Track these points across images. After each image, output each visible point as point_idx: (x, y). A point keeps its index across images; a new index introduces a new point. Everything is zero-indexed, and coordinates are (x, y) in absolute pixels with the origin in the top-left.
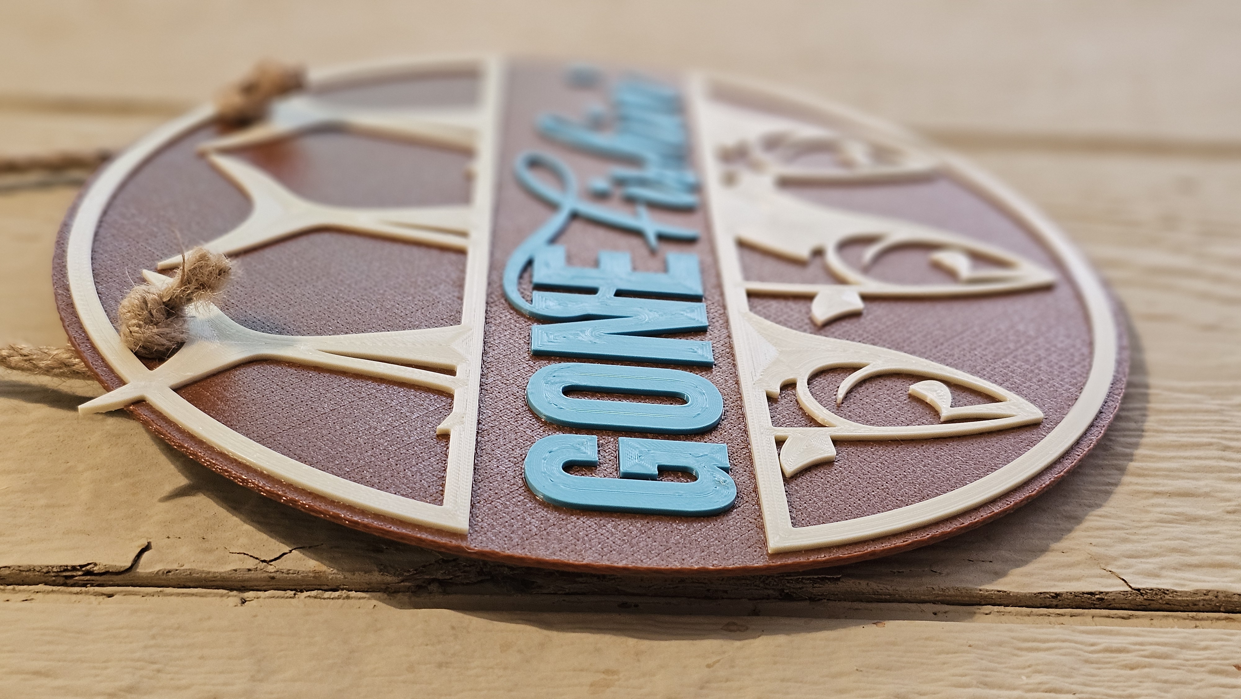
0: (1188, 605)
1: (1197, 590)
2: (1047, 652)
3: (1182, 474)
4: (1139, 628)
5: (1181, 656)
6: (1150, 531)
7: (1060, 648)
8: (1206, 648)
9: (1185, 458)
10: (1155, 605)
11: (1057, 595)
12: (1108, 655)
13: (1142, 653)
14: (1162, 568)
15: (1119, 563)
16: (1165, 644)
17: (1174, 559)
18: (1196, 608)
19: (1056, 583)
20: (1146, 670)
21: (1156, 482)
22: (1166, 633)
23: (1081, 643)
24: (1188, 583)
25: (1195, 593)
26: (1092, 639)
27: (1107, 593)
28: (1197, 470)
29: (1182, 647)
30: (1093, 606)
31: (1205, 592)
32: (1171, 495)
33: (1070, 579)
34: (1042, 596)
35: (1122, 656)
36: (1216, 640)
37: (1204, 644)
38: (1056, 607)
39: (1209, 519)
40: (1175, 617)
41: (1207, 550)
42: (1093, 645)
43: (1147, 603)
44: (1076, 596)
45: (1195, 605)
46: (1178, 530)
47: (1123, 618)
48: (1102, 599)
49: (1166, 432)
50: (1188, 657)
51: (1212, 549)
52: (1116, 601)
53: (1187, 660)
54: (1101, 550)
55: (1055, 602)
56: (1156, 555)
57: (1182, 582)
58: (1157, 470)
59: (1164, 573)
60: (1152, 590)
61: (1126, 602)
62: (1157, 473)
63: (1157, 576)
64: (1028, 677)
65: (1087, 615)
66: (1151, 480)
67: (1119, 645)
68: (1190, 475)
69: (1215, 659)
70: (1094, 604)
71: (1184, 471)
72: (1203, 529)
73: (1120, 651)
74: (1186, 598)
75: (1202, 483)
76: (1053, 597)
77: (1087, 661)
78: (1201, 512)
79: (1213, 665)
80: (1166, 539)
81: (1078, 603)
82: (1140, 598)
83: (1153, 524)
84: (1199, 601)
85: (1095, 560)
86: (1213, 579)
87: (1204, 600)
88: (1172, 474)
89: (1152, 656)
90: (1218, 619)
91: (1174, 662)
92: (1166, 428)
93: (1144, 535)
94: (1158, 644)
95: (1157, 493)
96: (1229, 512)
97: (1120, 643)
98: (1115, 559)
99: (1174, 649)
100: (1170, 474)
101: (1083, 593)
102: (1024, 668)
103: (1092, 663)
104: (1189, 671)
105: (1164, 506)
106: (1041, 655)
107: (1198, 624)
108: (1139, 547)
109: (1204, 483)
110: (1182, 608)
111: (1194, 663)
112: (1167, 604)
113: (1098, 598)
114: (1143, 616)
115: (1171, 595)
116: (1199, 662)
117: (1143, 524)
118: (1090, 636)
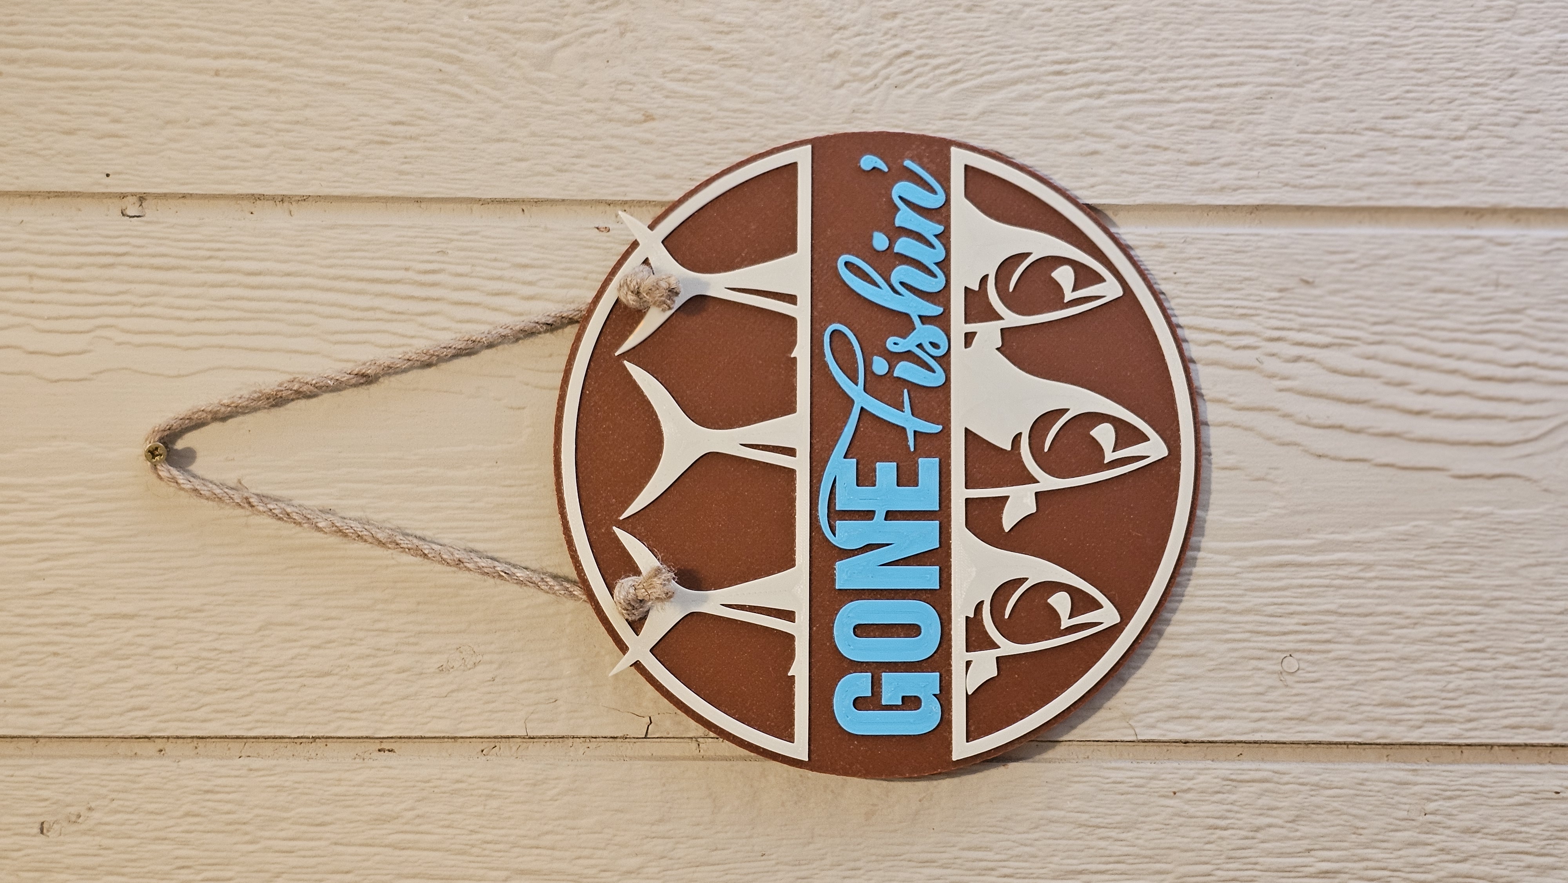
5: (1149, 786)
6: (1161, 689)
15: (1136, 718)
20: (1129, 796)
33: (1108, 730)
64: (1071, 802)
75: (1203, 644)
89: (1136, 786)
96: (1210, 671)
98: (1134, 715)
117: (1160, 683)
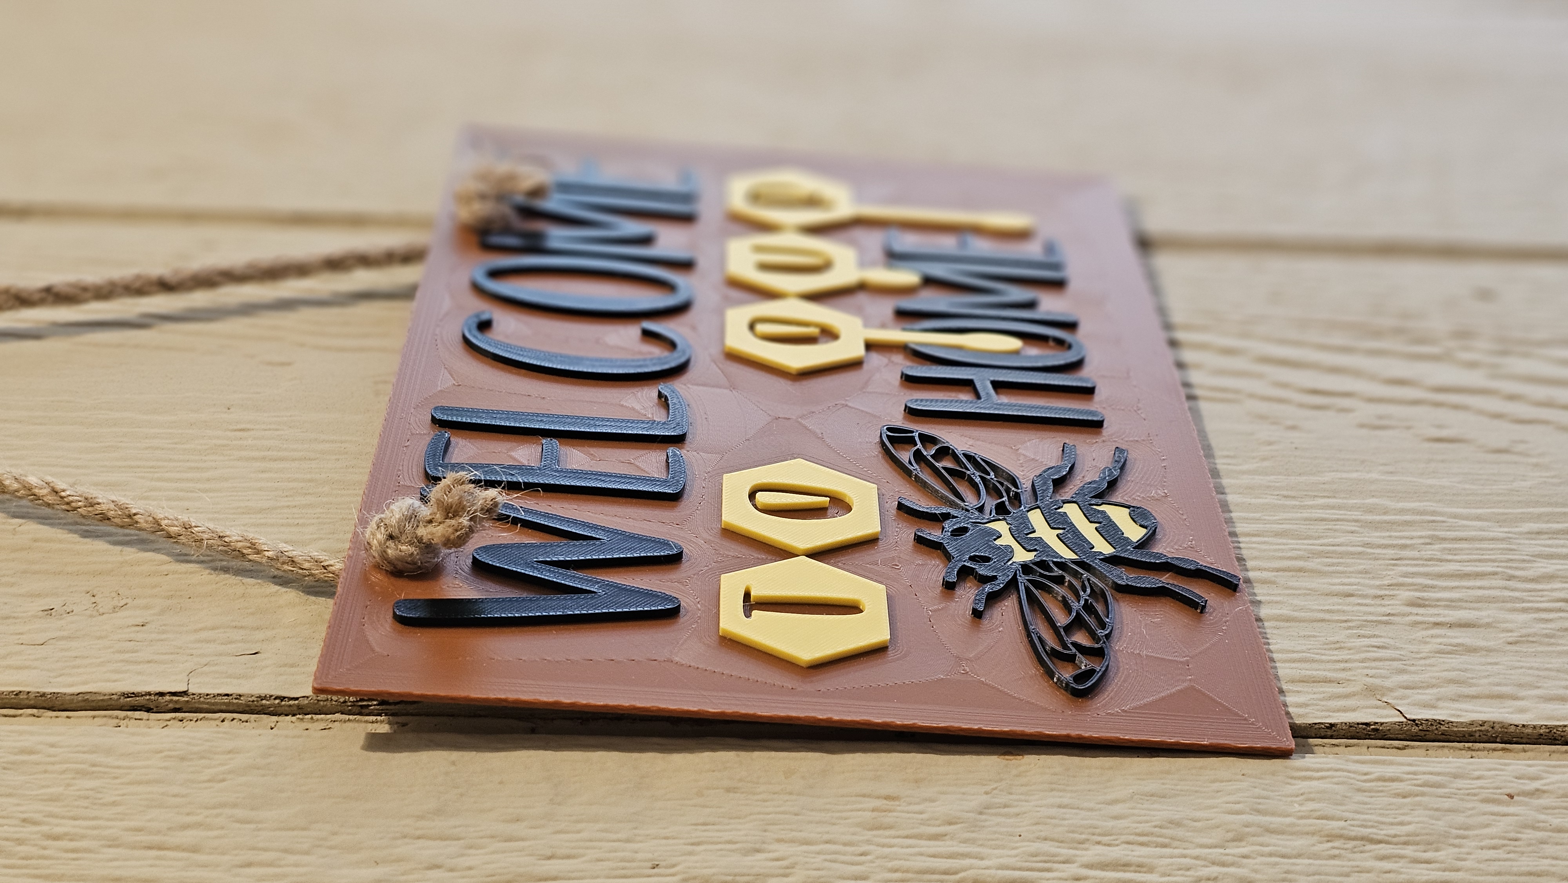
0: (1464, 736)
1: (1473, 721)
2: (1320, 781)
3: (1464, 605)
4: (1413, 758)
7: (1333, 777)
8: (1478, 778)
9: (1468, 588)
10: (1430, 736)
11: (1332, 725)
12: (1380, 783)
13: (1415, 782)
14: (1438, 699)
16: (1439, 774)
17: (1452, 690)
18: (1472, 738)
19: (1331, 714)
21: (1436, 612)
22: (1440, 763)
23: (1354, 772)
24: (1464, 714)
25: (1472, 724)
26: (1365, 768)
27: (1382, 724)
28: (1479, 600)
29: (1456, 776)
30: (1367, 737)
31: (1481, 723)
32: (1451, 626)
34: (1317, 726)
35: (1395, 785)
36: (1490, 770)
37: (1477, 773)
38: (1331, 737)
39: (1489, 650)
40: (1452, 748)
41: (1486, 681)
42: (1366, 774)
43: (1422, 734)
44: (1351, 727)
45: (1472, 736)
46: (1455, 661)
47: (1398, 748)
48: (1377, 730)
49: (1449, 561)
50: (1460, 786)
51: (1491, 680)
52: (1391, 731)
53: (1460, 789)
54: (1377, 681)
55: (1329, 733)
56: (1433, 686)
57: (1459, 713)
58: (1438, 600)
59: (1441, 704)
60: (1427, 720)
61: (1401, 732)
62: (1438, 603)
63: (1434, 707)
65: (1363, 745)
66: (1432, 611)
67: (1393, 774)
68: (1472, 605)
69: (1488, 788)
70: (1370, 735)
71: (1466, 601)
72: (1483, 660)
73: (1392, 780)
74: (1462, 729)
76: (1327, 728)
77: (1359, 790)
78: (1482, 643)
79: (1485, 794)
80: (1444, 671)
81: (1353, 734)
82: (1415, 729)
83: (1431, 655)
84: (1475, 731)
85: (1371, 691)
86: (1490, 709)
87: (1480, 731)
88: (1453, 604)
90: (1494, 750)
91: (1447, 790)
92: (1450, 557)
93: (1422, 666)
94: (1432, 774)
95: (1437, 624)
97: (1393, 772)
99: (1447, 778)
100: (1452, 604)
101: (1358, 724)
102: (1297, 796)
103: (1365, 791)
104: (1462, 800)
105: (1444, 636)
106: (1315, 783)
107: (1474, 755)
108: (1416, 678)
109: (1485, 614)
110: (1458, 739)
111: (1467, 792)
112: (1442, 734)
113: (1373, 729)
114: (1418, 747)
115: (1446, 725)
116: (1470, 791)
118: (1363, 766)
